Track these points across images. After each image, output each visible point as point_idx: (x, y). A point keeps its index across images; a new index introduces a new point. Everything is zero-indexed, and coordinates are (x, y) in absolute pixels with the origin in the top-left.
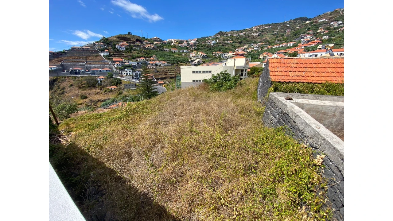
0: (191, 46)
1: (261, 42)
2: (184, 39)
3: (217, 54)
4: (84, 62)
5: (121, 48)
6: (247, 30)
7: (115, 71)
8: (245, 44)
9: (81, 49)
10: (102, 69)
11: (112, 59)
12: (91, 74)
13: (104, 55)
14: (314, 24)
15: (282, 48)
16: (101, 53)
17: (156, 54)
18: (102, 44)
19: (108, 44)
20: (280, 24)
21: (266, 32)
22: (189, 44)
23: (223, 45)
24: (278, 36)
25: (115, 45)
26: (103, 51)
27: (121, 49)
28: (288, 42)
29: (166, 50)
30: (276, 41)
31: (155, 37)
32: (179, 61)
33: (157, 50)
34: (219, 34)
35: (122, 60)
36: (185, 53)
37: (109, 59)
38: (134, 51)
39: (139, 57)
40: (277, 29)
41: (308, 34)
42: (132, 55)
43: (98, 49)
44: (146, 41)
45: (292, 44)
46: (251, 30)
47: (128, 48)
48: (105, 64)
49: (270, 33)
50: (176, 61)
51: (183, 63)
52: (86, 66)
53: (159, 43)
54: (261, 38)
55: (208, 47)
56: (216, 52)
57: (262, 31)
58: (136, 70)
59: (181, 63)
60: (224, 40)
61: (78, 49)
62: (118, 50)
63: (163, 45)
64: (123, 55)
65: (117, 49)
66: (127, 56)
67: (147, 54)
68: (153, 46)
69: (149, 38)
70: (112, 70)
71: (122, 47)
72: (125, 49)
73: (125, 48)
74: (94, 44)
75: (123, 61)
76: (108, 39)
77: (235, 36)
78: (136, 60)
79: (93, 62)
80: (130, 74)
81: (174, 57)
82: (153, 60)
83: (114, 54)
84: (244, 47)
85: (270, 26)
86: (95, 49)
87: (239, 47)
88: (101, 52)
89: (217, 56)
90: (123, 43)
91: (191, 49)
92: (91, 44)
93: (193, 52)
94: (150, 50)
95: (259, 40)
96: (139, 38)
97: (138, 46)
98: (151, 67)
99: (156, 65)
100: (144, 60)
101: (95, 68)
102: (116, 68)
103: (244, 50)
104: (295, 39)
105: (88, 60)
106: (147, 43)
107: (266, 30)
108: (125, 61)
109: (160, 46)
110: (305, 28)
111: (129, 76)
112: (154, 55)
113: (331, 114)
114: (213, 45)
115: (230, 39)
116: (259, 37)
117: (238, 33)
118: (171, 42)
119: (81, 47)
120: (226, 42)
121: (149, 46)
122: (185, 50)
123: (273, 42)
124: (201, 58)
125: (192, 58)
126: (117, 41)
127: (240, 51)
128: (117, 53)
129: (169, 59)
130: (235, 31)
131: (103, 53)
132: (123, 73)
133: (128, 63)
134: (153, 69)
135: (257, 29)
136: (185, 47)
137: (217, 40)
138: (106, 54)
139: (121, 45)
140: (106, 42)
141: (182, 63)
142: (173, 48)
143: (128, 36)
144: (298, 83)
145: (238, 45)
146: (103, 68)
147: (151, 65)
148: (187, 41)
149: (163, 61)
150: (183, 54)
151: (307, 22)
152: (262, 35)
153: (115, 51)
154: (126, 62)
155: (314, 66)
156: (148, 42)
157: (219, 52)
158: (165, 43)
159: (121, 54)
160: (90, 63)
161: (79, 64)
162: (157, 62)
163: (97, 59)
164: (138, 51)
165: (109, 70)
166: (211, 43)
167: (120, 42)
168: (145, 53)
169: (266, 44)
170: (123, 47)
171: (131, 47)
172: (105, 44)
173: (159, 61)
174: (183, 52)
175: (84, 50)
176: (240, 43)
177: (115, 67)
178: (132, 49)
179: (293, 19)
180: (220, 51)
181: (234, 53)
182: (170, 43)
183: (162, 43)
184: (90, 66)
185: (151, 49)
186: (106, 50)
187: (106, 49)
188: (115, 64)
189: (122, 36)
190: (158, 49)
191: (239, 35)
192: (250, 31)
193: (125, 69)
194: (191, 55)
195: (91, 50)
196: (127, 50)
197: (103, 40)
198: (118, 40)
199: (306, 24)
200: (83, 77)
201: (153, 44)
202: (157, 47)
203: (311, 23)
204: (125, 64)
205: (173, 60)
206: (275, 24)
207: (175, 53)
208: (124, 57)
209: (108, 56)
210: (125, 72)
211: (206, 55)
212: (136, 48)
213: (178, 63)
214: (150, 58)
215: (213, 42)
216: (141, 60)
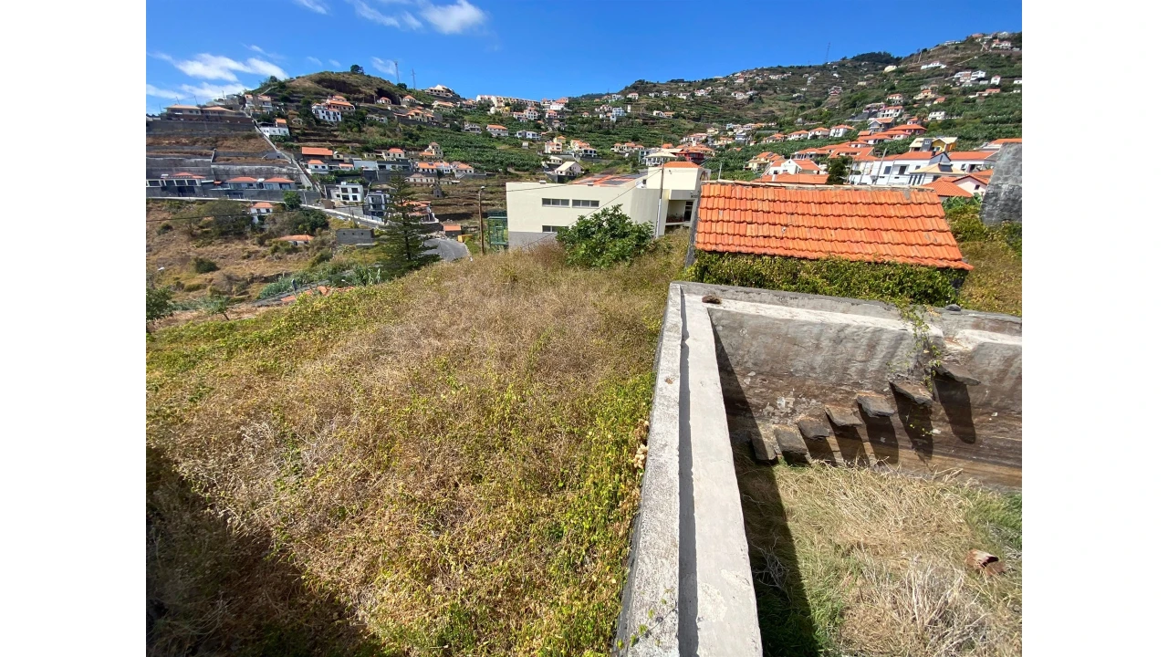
0: (550, 119)
1: (757, 120)
2: (530, 99)
3: (628, 148)
4: (207, 156)
5: (328, 113)
6: (716, 80)
7: (309, 188)
8: (709, 122)
9: (200, 114)
10: (266, 178)
11: (298, 147)
12: (228, 192)
13: (273, 133)
14: (908, 74)
15: (814, 142)
16: (262, 129)
17: (440, 141)
18: (267, 99)
19: (285, 99)
20: (812, 69)
21: (772, 92)
22: (544, 113)
23: (647, 124)
24: (805, 105)
25: (309, 104)
26: (269, 121)
27: (327, 118)
28: (832, 124)
29: (472, 129)
30: (800, 120)
31: (439, 87)
32: (512, 165)
33: (443, 127)
34: (634, 88)
35: (330, 153)
36: (529, 140)
37: (288, 148)
38: (371, 125)
39: (386, 147)
40: (804, 83)
41: (889, 104)
42: (362, 138)
43: (255, 116)
44: (408, 98)
45: (841, 130)
46: (729, 82)
47: (350, 117)
48: (274, 164)
49: (782, 96)
50: (501, 163)
51: (524, 171)
52: (213, 166)
53: (450, 104)
54: (755, 109)
55: (600, 127)
56: (623, 143)
57: (762, 89)
58: (373, 187)
59: (517, 172)
60: (650, 108)
61: (188, 113)
62: (318, 121)
63: (463, 112)
64: (336, 136)
65: (314, 117)
66: (346, 142)
67: (413, 138)
68: (430, 114)
69: (419, 89)
70: (299, 184)
71: (331, 113)
72: (340, 120)
73: (339, 117)
74: (242, 100)
75: (335, 157)
76: (287, 84)
77: (681, 96)
78: (375, 155)
79: (238, 155)
80: (355, 198)
81: (495, 153)
82: (430, 159)
83: (304, 134)
84: (705, 132)
85: (783, 73)
86: (242, 114)
87: (691, 131)
88: (264, 125)
89: (627, 155)
90: (334, 101)
91: (550, 130)
92: (232, 99)
93: (555, 140)
94: (421, 126)
95: (751, 114)
96: (386, 87)
97: (383, 112)
98: (424, 180)
99: (440, 174)
100: (403, 157)
101: (244, 174)
102: (312, 179)
103: (706, 141)
104: (853, 117)
105: (220, 150)
106: (412, 105)
107: (771, 84)
108: (341, 157)
109: (452, 116)
110: (883, 87)
111: (351, 204)
112: (434, 144)
113: (810, 342)
114: (615, 120)
115: (667, 107)
116: (751, 105)
117: (692, 89)
118: (489, 105)
119: (199, 106)
120: (655, 113)
121: (417, 114)
122: (531, 133)
123: (791, 124)
124: (578, 160)
125: (552, 157)
126: (316, 94)
127: (694, 144)
128: (316, 130)
129: (479, 158)
130: (682, 81)
131: (268, 129)
132: (334, 194)
133: (352, 162)
134: (428, 185)
135: (745, 80)
136: (530, 121)
137: (629, 108)
138: (278, 133)
139: (329, 106)
140: (280, 92)
141: (518, 170)
142: (494, 122)
143: (352, 79)
144: (760, 256)
145: (691, 125)
146: (269, 174)
147: (423, 174)
148: (538, 105)
149: (463, 162)
150: (525, 144)
151: (890, 68)
152: (760, 98)
153: (309, 124)
154: (342, 161)
155: (814, 209)
156: (417, 102)
157: (632, 144)
158: (470, 107)
159: (328, 136)
160: (228, 160)
161: (193, 160)
162: (444, 166)
163: (250, 146)
164: (381, 126)
165: (289, 184)
166: (609, 114)
167: (325, 96)
168: (405, 134)
169: (770, 128)
170: (334, 113)
171: (362, 114)
172: (276, 100)
173: (450, 161)
174: (524, 139)
175: (207, 117)
176: (694, 119)
177: (307, 174)
178: (363, 120)
179: (849, 57)
180: (635, 139)
181: (677, 150)
182: (485, 106)
183: (461, 107)
184: (227, 167)
185: (425, 124)
186: (279, 121)
187: (281, 116)
188: (307, 167)
189: (333, 77)
190: (448, 125)
191: (693, 95)
192: (726, 84)
193: (339, 182)
194: (548, 149)
195: (229, 118)
196: (346, 121)
197: (269, 86)
198: (320, 88)
199: (886, 75)
200: (204, 202)
201: (430, 106)
202: (445, 117)
203: (900, 72)
204: (341, 165)
205: (493, 161)
206: (800, 68)
207: (498, 138)
208: (338, 144)
209: (285, 139)
210: (340, 192)
211: (593, 150)
212: (377, 118)
213: (506, 172)
214: (422, 150)
215: (615, 111)
216: (391, 155)
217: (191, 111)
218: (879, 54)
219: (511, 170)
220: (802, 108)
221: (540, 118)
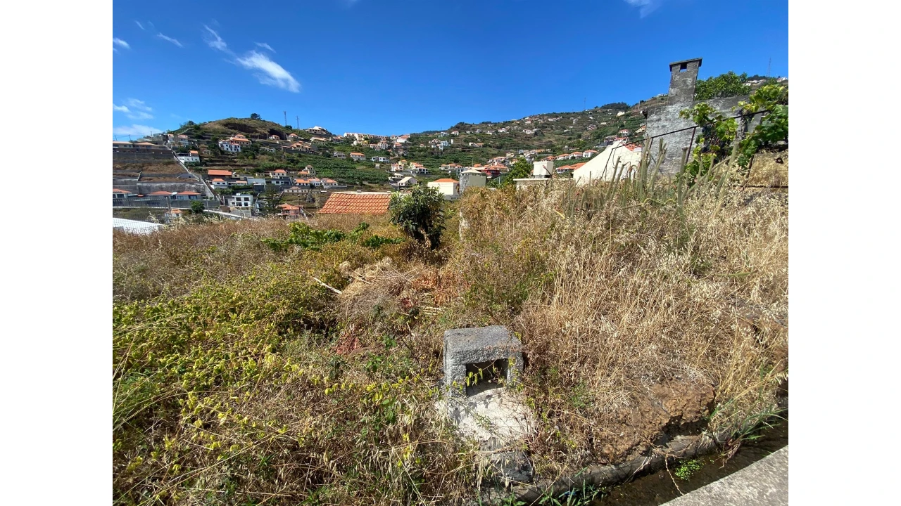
0: (397, 149)
1: (540, 147)
2: (382, 134)
3: (451, 167)
4: (135, 177)
5: (230, 147)
6: (513, 122)
7: (211, 198)
8: (508, 150)
9: (132, 147)
10: (179, 192)
11: (206, 170)
12: (148, 203)
13: (187, 161)
14: (632, 117)
15: (572, 161)
16: (179, 158)
17: (314, 164)
18: (184, 137)
19: (199, 137)
20: (575, 115)
21: (550, 129)
22: (393, 144)
23: (464, 151)
24: (572, 137)
25: (216, 140)
26: (185, 152)
27: (229, 150)
28: (585, 150)
29: (339, 156)
30: (566, 147)
31: (316, 128)
32: (366, 179)
33: (318, 154)
34: (457, 128)
35: (230, 173)
36: (381, 162)
37: (198, 171)
38: (263, 154)
39: (273, 169)
40: (571, 123)
41: (620, 136)
42: (255, 163)
43: (174, 149)
44: (292, 135)
45: (590, 153)
46: (521, 124)
47: (248, 149)
48: (186, 182)
49: (557, 131)
50: (359, 178)
51: (375, 183)
52: (138, 184)
53: (324, 139)
54: (539, 140)
55: (432, 154)
56: (448, 164)
57: (543, 127)
58: (261, 197)
59: (370, 185)
60: (467, 141)
61: (123, 147)
62: (223, 152)
63: (333, 145)
64: (235, 162)
65: (220, 149)
66: (242, 166)
67: (294, 163)
68: (308, 146)
69: (301, 129)
70: (204, 196)
71: (233, 146)
72: (240, 150)
73: (239, 149)
74: (166, 138)
75: (233, 176)
76: (201, 127)
77: (489, 133)
78: (264, 174)
79: (158, 176)
80: (246, 204)
81: (354, 171)
82: (306, 177)
83: (211, 161)
84: (505, 156)
85: (557, 117)
86: (165, 147)
87: (495, 155)
88: (180, 155)
89: (450, 172)
90: (236, 138)
91: (397, 156)
92: (158, 137)
93: (400, 163)
94: (300, 153)
95: (536, 143)
96: (276, 128)
97: (273, 145)
98: (300, 191)
99: (312, 186)
100: (285, 175)
101: (161, 189)
102: (214, 192)
103: (505, 161)
104: (598, 145)
105: (145, 173)
106: (295, 140)
107: (549, 124)
108: (238, 176)
109: (324, 147)
110: (617, 125)
111: (243, 209)
112: (309, 166)
114: (442, 149)
115: (479, 140)
116: (536, 138)
117: (496, 128)
118: (353, 139)
119: (131, 141)
120: (470, 144)
121: (298, 146)
122: (382, 158)
123: (560, 149)
124: (415, 175)
125: (396, 174)
126: (223, 133)
127: (496, 164)
128: (221, 158)
129: (343, 175)
130: (490, 123)
131: (184, 157)
132: (230, 202)
133: (246, 180)
134: (303, 194)
135: (532, 122)
136: (383, 150)
137: (452, 141)
138: (191, 160)
139: (232, 142)
140: (196, 133)
141: (371, 183)
142: (356, 151)
143: (252, 123)
145: (495, 152)
146: (181, 189)
147: (298, 186)
148: (388, 139)
149: (330, 178)
150: (378, 165)
151: (620, 114)
152: (542, 133)
153: (216, 154)
154: (239, 179)
156: (299, 138)
157: (453, 165)
158: (339, 141)
159: (230, 162)
160: (150, 179)
161: (123, 180)
162: (315, 181)
163: (169, 169)
164: (271, 154)
165: (196, 196)
166: (438, 145)
167: (230, 135)
168: (289, 160)
169: (547, 153)
170: (236, 146)
171: (256, 146)
172: (191, 138)
173: (320, 178)
174: (377, 161)
175: (138, 150)
176: (498, 148)
177: (211, 189)
178: (257, 151)
179: (600, 106)
180: (456, 161)
181: (483, 168)
182: (350, 140)
183: (332, 141)
184: (149, 185)
185: (303, 152)
186: (192, 152)
187: (194, 149)
188: (211, 183)
189: (237, 122)
190: (321, 153)
191: (497, 132)
192: (519, 124)
193: (234, 194)
194: (394, 168)
195: (153, 150)
196: (244, 152)
197: (187, 127)
198: (225, 129)
199: (618, 118)
200: (128, 209)
201: (309, 141)
202: (320, 148)
203: (627, 116)
204: (237, 182)
205: (353, 177)
206: (568, 114)
207: (358, 162)
208: (236, 168)
209: (197, 164)
210: (235, 201)
211: (425, 169)
212: (268, 149)
213: (362, 184)
214: (300, 171)
215: (442, 143)
216: (276, 174)
217: (125, 145)
218: (619, 103)
219: (366, 183)
220: (570, 139)
221: (389, 148)
